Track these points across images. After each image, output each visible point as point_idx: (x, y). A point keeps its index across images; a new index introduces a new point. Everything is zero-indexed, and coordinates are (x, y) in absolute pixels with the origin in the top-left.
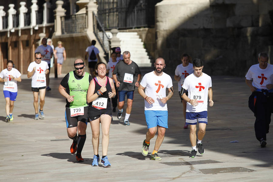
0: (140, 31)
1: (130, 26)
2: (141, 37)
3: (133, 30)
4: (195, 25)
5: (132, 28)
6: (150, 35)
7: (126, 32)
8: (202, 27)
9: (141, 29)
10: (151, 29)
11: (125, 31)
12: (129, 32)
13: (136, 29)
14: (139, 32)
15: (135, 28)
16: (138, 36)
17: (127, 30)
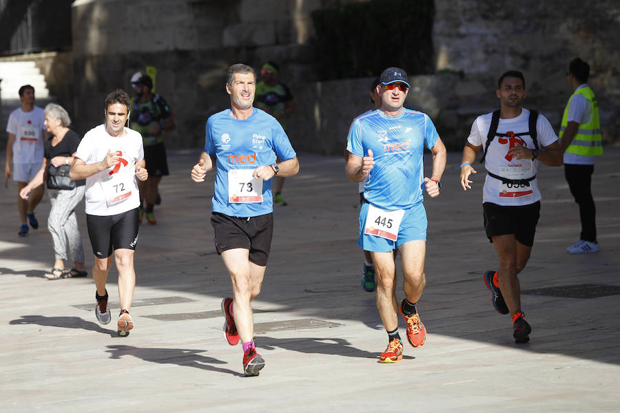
0: (40, 59)
1: (17, 48)
2: (42, 72)
3: (25, 56)
4: (159, 43)
5: (22, 54)
6: (61, 66)
7: (11, 61)
8: (172, 48)
9: (44, 55)
10: (63, 55)
11: (8, 59)
12: (17, 61)
13: (33, 56)
14: (40, 62)
15: (29, 53)
16: (37, 70)
17: (14, 58)
